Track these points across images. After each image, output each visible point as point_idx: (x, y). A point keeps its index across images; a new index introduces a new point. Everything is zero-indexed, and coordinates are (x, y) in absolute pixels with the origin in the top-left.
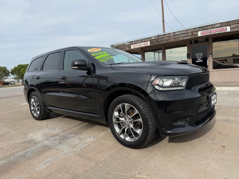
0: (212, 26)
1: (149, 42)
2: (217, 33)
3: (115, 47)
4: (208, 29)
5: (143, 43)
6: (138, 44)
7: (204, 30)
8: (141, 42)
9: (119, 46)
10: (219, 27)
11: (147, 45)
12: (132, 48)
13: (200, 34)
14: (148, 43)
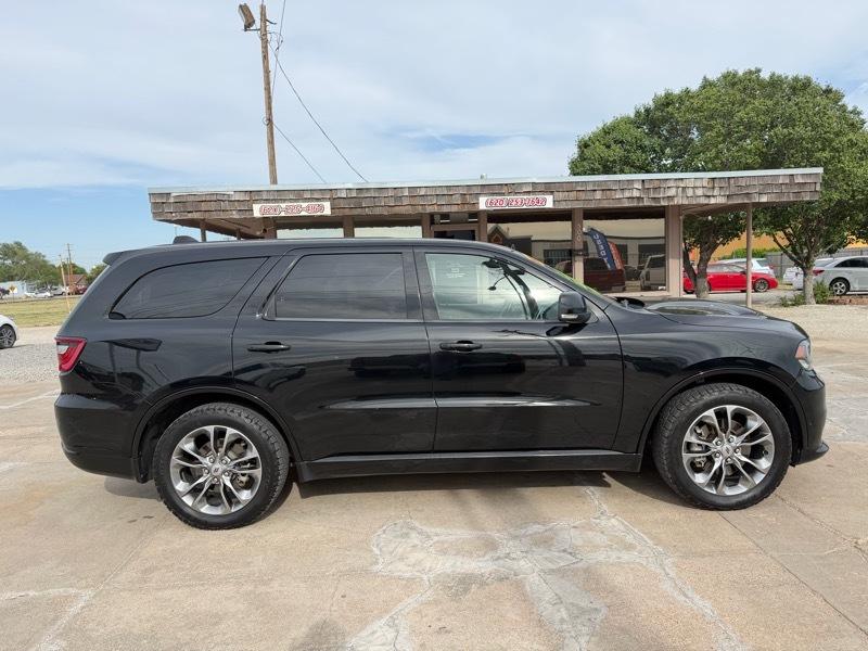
0: (513, 188)
1: (327, 205)
2: (525, 207)
3: (172, 200)
4: (503, 194)
5: (304, 205)
6: (283, 205)
7: (493, 194)
8: (296, 200)
9: (192, 198)
10: (529, 192)
11: (319, 214)
12: (257, 214)
13: (483, 204)
14: (322, 208)
